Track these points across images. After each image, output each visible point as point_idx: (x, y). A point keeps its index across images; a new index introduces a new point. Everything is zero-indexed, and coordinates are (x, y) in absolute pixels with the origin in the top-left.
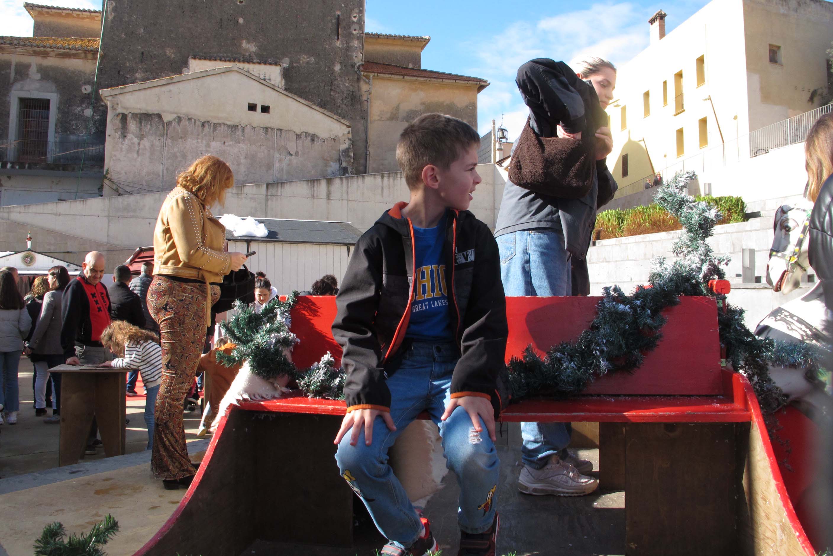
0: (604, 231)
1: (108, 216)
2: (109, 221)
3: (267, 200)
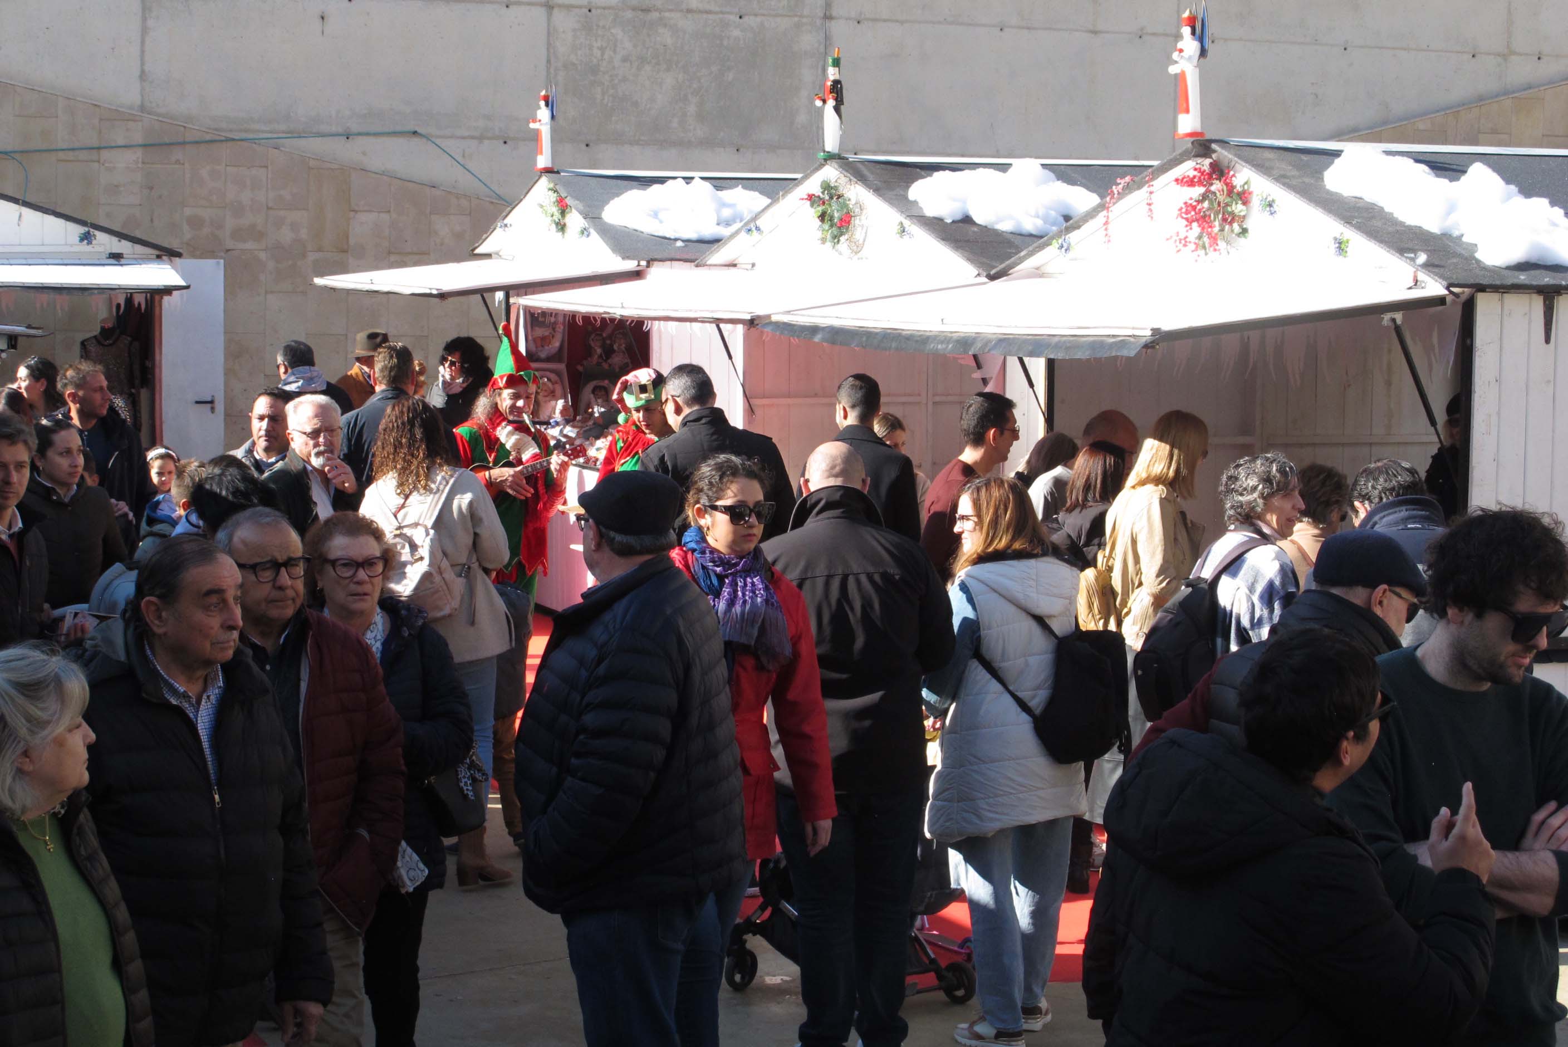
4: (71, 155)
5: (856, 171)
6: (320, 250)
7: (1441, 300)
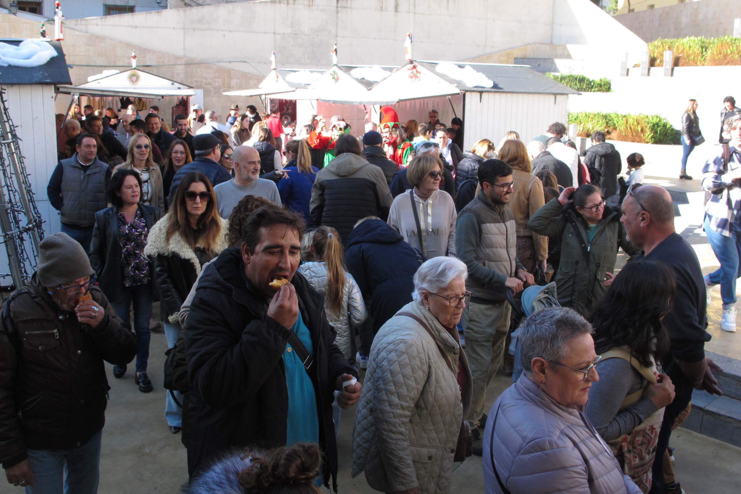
0: (684, 58)
1: (184, 28)
2: (184, 34)
3: (337, 12)
4: (168, 66)
5: (340, 68)
6: (224, 87)
7: (459, 94)
